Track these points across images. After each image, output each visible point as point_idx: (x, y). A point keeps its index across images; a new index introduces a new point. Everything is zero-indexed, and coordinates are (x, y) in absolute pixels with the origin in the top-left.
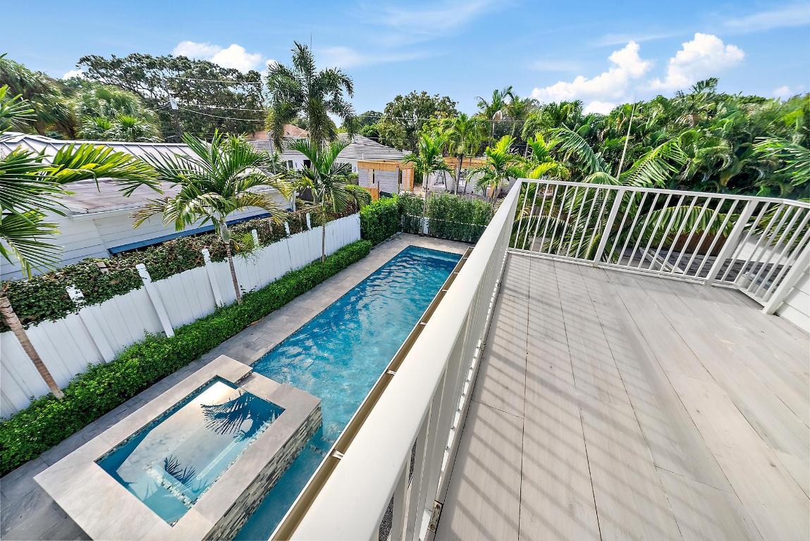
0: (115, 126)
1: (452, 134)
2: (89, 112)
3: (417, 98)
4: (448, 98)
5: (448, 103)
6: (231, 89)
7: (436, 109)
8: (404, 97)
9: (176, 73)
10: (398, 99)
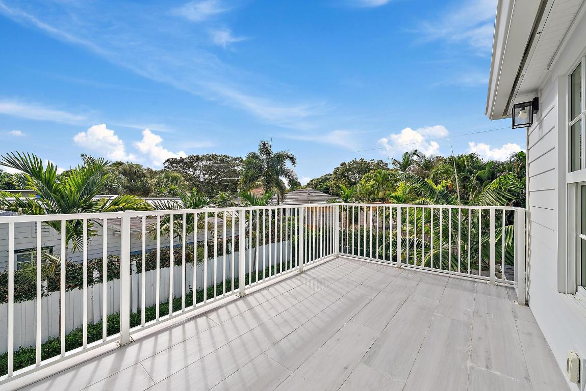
0: (166, 191)
1: (374, 185)
2: (158, 185)
3: (357, 163)
4: (381, 161)
5: (382, 165)
6: (236, 168)
7: (372, 169)
8: (347, 163)
9: (208, 162)
10: (343, 164)
